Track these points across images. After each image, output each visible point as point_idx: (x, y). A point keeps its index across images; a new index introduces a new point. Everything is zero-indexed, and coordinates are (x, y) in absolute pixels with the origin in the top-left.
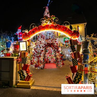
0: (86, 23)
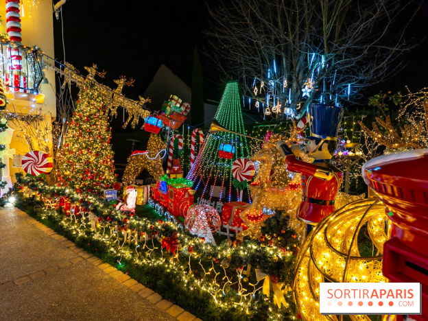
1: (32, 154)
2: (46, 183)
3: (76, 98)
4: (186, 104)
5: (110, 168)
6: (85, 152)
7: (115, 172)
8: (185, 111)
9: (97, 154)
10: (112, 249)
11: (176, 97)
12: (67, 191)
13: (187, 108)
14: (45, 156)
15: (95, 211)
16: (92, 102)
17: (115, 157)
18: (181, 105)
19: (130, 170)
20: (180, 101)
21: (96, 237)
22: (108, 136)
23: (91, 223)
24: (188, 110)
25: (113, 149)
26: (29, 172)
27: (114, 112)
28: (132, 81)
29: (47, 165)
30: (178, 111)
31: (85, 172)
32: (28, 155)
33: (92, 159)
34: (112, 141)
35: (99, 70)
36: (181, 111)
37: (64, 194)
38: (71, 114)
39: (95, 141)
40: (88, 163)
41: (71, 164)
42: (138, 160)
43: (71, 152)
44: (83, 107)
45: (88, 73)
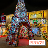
12: (47, 35)
14: (46, 31)
26: (44, 33)
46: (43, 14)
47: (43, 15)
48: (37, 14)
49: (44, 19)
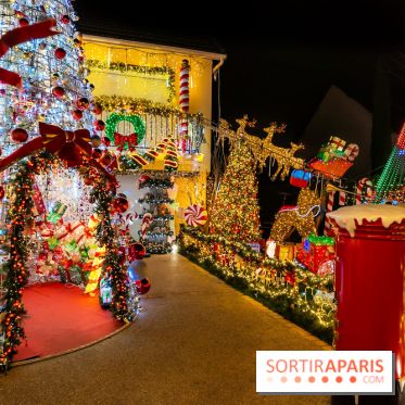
0: (222, 58)
1: (192, 207)
2: (204, 233)
3: (228, 153)
4: (352, 146)
5: (255, 224)
6: (234, 206)
7: (260, 228)
8: (352, 154)
9: (244, 209)
10: (252, 285)
11: (337, 139)
12: (220, 238)
13: (354, 150)
14: (202, 210)
15: (241, 254)
16: (242, 158)
17: (261, 213)
18: (345, 148)
19: (277, 229)
20: (343, 143)
21: (240, 275)
22: (255, 191)
23: (238, 265)
24: (356, 154)
25: (260, 204)
26: (190, 223)
27: (263, 164)
28: (284, 126)
29: (203, 218)
30: (339, 155)
31: (233, 226)
32: (189, 208)
33: (240, 213)
34: (258, 196)
35: (250, 120)
36: (344, 156)
37: (218, 241)
38: (223, 170)
39: (243, 196)
40: (236, 217)
41: (221, 218)
42: (287, 217)
43: (222, 206)
44: (234, 163)
45: (239, 126)
46: (186, 76)
47: (186, 84)
48: (135, 68)
49: (189, 116)
